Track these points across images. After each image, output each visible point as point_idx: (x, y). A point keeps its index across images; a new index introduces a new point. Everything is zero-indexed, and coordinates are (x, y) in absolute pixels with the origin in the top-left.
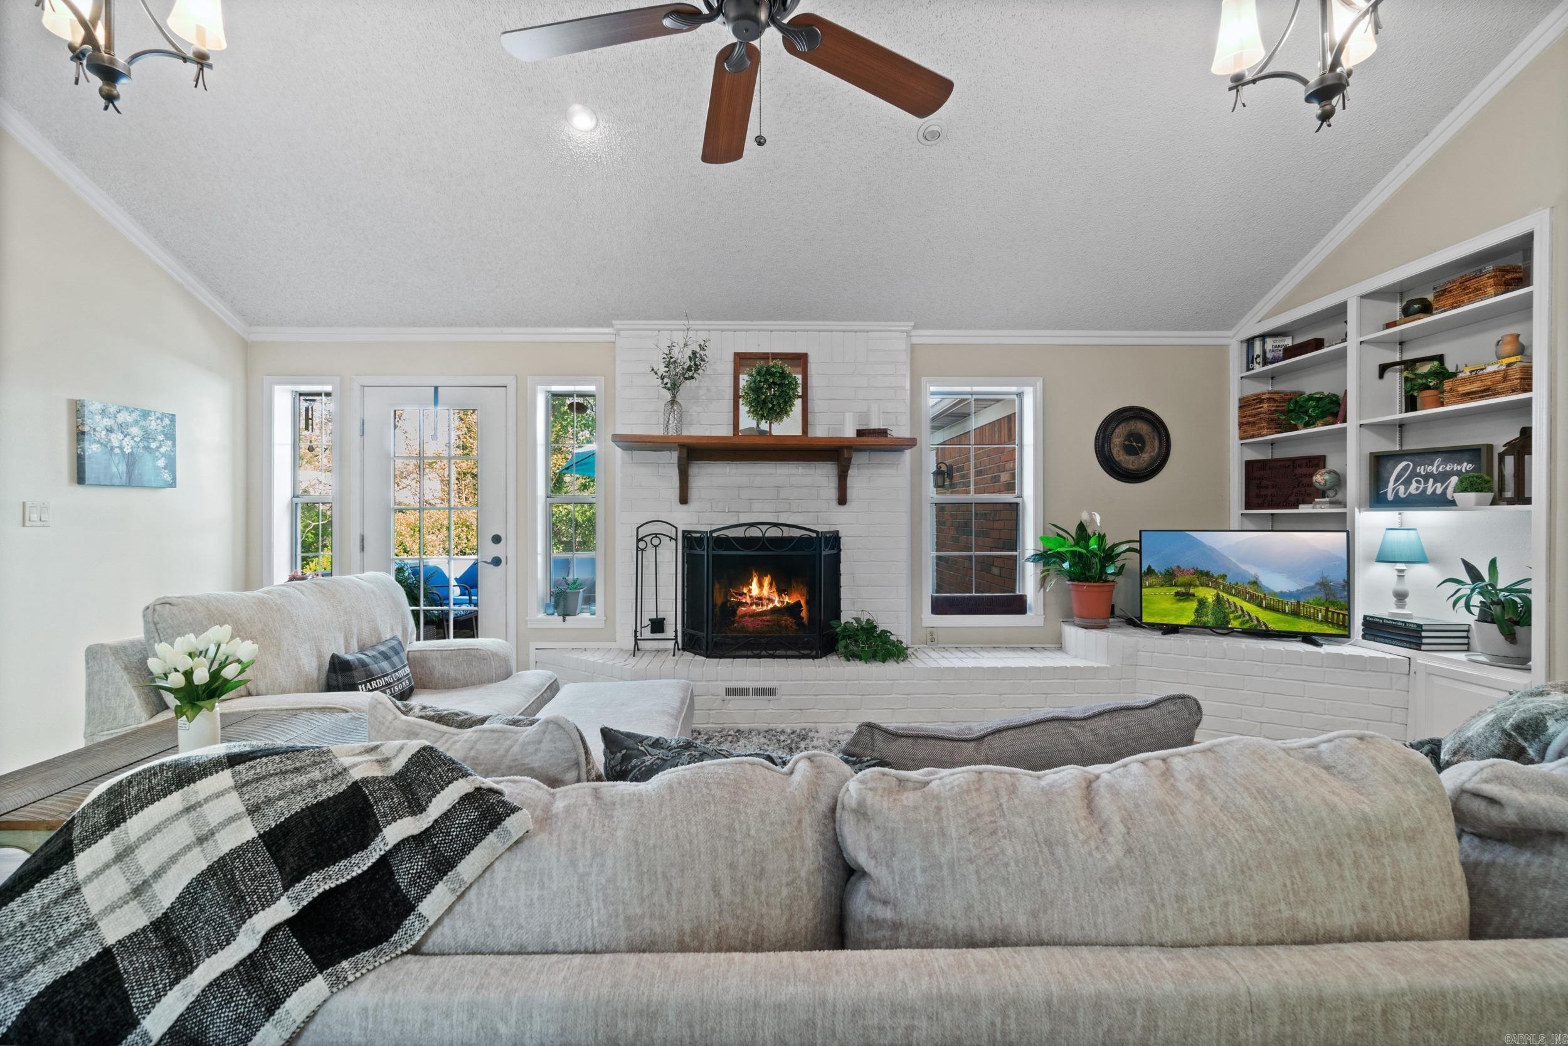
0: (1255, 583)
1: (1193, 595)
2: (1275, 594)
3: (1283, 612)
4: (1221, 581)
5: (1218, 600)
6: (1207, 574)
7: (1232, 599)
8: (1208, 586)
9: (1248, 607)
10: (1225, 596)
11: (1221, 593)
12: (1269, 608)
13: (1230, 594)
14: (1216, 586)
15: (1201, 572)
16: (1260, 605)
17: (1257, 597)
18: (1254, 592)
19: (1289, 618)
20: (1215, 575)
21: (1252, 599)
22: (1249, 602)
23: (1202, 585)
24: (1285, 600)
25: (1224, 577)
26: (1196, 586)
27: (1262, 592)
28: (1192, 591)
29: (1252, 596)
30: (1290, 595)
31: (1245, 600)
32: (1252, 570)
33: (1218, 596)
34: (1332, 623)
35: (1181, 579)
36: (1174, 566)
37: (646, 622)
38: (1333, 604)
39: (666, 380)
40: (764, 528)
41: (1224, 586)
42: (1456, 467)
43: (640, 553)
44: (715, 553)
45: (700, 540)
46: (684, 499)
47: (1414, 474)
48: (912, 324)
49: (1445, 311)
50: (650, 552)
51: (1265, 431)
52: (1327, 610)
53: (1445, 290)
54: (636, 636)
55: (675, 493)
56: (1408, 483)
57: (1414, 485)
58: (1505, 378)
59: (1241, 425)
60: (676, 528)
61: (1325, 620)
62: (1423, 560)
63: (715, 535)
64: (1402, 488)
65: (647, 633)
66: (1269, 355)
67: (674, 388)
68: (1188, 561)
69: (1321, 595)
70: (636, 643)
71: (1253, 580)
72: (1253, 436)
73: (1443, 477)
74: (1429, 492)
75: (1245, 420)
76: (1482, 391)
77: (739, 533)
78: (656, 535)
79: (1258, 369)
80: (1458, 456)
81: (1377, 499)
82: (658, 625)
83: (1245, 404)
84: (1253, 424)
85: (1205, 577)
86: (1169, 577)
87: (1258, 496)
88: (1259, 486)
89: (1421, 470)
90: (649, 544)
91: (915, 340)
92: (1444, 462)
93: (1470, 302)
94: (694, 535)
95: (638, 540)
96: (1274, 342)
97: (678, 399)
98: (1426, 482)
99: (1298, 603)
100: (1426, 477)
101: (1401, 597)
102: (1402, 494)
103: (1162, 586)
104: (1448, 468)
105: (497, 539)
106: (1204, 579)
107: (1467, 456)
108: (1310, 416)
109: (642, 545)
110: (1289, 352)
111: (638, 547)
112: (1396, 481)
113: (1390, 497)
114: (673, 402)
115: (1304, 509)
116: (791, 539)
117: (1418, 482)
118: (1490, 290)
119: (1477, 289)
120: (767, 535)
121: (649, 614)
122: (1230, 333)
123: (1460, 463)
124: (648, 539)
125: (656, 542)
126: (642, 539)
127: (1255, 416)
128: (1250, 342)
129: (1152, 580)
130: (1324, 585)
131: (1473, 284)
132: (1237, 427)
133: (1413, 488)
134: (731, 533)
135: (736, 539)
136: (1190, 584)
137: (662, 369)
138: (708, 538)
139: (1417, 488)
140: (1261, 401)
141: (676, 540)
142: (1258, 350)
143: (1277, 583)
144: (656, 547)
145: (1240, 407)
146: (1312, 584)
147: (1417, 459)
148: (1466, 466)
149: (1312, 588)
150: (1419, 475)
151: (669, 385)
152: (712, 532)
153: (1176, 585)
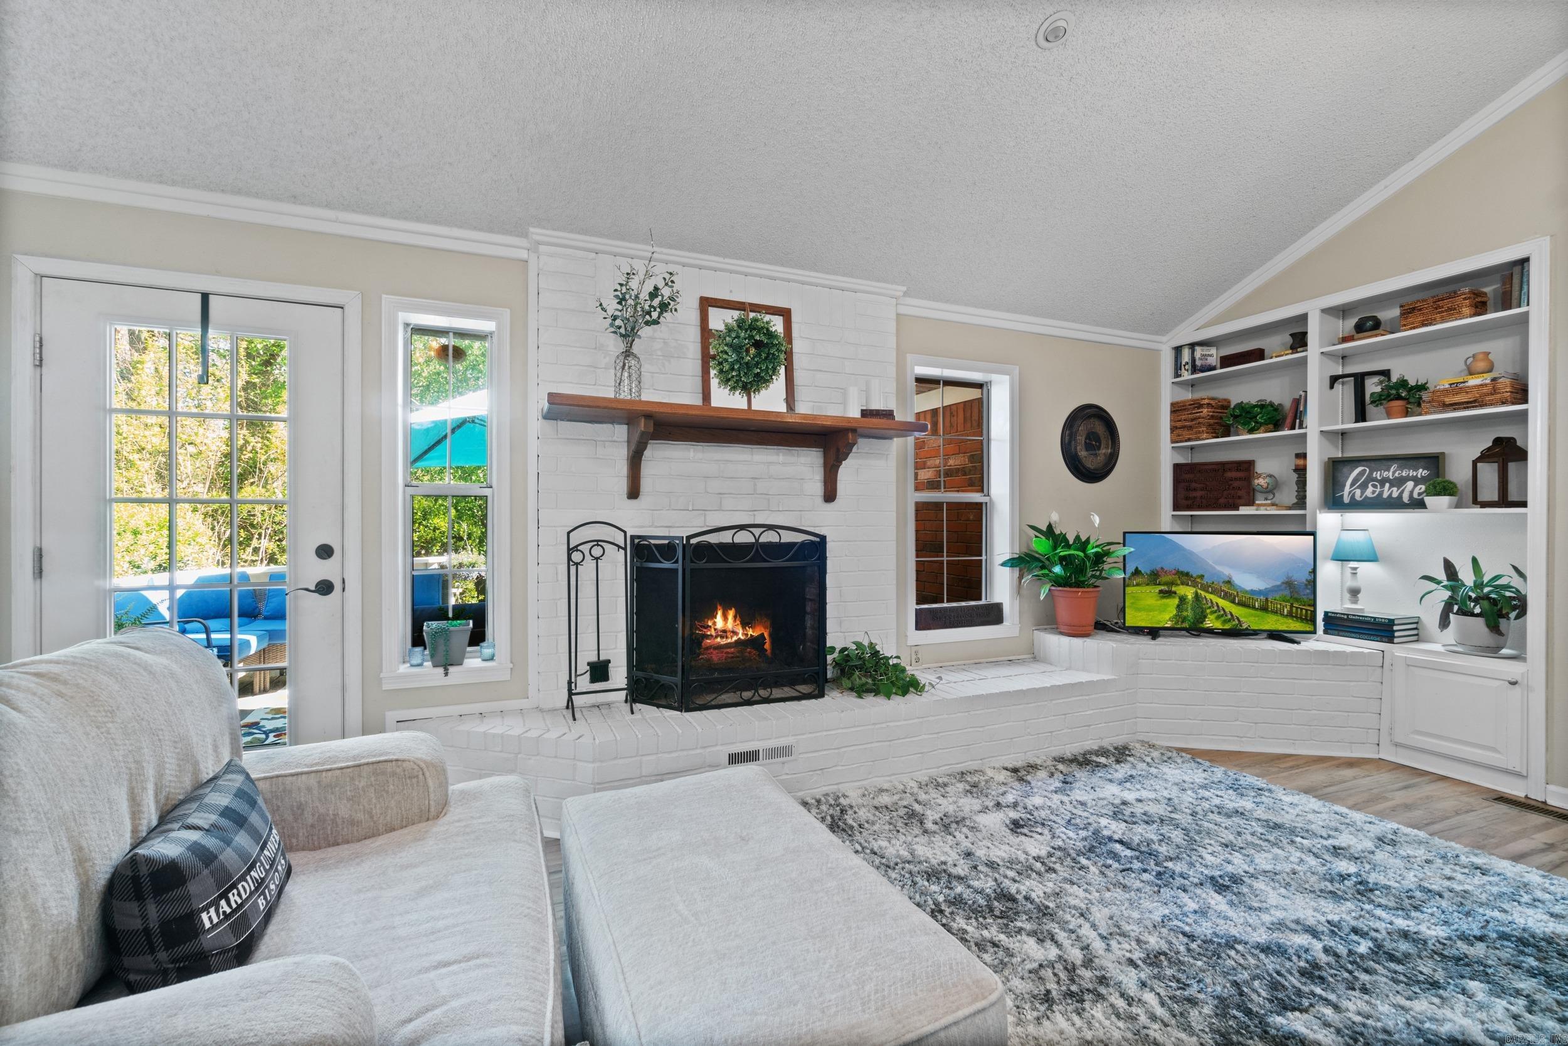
0: (1229, 582)
1: (1175, 593)
2: (1246, 592)
3: (1254, 608)
4: (1199, 580)
5: (1197, 597)
6: (1187, 574)
7: (1209, 596)
8: (1187, 585)
9: (1222, 603)
10: (1203, 593)
11: (1199, 591)
12: (1242, 604)
13: (1207, 591)
14: (1195, 585)
15: (1182, 573)
16: (1233, 602)
17: (1231, 595)
18: (1228, 590)
19: (1259, 613)
20: (1194, 576)
21: (1227, 596)
22: (1223, 598)
23: (1183, 584)
24: (1255, 597)
25: (1202, 577)
26: (1177, 585)
27: (1235, 590)
28: (1174, 589)
29: (1226, 593)
30: (1260, 592)
31: (1220, 597)
32: (1226, 571)
33: (1196, 594)
34: (1296, 617)
35: (1164, 579)
36: (1158, 567)
37: (583, 667)
38: (1297, 600)
39: (618, 322)
40: (757, 531)
41: (1202, 585)
42: (1412, 473)
43: (573, 569)
44: (693, 565)
45: (668, 550)
46: (634, 492)
47: (1370, 479)
48: (904, 289)
49: (1414, 328)
50: (588, 567)
51: (1205, 436)
52: (1292, 606)
53: (1414, 309)
54: (570, 690)
55: (623, 485)
56: (1364, 487)
57: (1370, 489)
58: (1495, 391)
59: (1173, 429)
60: (625, 532)
61: (1290, 615)
62: (1373, 558)
63: (693, 541)
64: (1358, 492)
65: (584, 683)
66: (1198, 363)
67: (629, 335)
68: (1170, 563)
69: (1287, 593)
70: (570, 700)
71: (1227, 579)
72: (1189, 440)
73: (1399, 482)
74: (1385, 495)
75: (1179, 424)
76: (1468, 403)
77: (726, 537)
78: (598, 543)
79: (1186, 376)
80: (1414, 463)
81: (1333, 501)
82: (599, 671)
83: (1177, 409)
84: (1190, 428)
85: (1185, 577)
86: (1154, 577)
87: (1187, 498)
88: (1188, 489)
89: (1377, 475)
90: (587, 553)
91: (903, 310)
92: (1401, 468)
93: (1443, 321)
94: (653, 542)
95: (570, 551)
96: (1202, 350)
97: (635, 349)
98: (1383, 486)
99: (1267, 599)
100: (1383, 482)
101: (1355, 593)
102: (1358, 496)
103: (1148, 585)
104: (1404, 474)
105: (325, 552)
106: (1184, 579)
107: (1422, 463)
108: (1256, 422)
109: (577, 557)
110: (1227, 361)
111: (569, 559)
112: (1352, 485)
113: (1346, 500)
114: (628, 353)
115: (1244, 511)
116: (791, 545)
117: (1374, 486)
118: (1466, 311)
119: (1450, 309)
120: (762, 540)
121: (587, 655)
122: (1164, 339)
123: (1416, 469)
124: (585, 548)
125: (597, 552)
126: (576, 548)
127: (1192, 420)
128: (1178, 350)
129: (1139, 580)
130: (1289, 584)
131: (1446, 304)
132: (1169, 431)
133: (1369, 492)
134: (713, 539)
135: (722, 546)
136: (1173, 583)
137: (612, 306)
138: (684, 546)
139: (1374, 492)
140: (1201, 406)
141: (625, 549)
142: (1186, 356)
143: (1248, 582)
144: (597, 559)
145: (1173, 412)
146: (1279, 583)
147: (1373, 464)
148: (1422, 473)
149: (1278, 586)
150: (1376, 480)
151: (622, 331)
152: (689, 538)
153: (1159, 584)
